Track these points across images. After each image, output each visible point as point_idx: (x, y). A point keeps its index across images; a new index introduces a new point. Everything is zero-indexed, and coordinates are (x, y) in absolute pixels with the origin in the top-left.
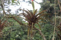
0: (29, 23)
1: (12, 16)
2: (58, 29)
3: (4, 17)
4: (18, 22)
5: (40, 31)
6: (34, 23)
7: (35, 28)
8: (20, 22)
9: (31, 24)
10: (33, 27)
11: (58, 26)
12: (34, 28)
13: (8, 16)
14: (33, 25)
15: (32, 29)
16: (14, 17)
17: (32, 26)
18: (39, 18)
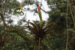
0: (35, 39)
1: (15, 29)
2: (71, 45)
3: (5, 31)
4: (22, 37)
5: (49, 47)
6: (42, 38)
7: (43, 44)
8: (24, 37)
9: (38, 40)
10: (41, 43)
11: (71, 41)
12: (41, 45)
13: (10, 30)
14: (41, 40)
15: (39, 45)
16: (17, 31)
17: (39, 42)
18: (47, 31)
